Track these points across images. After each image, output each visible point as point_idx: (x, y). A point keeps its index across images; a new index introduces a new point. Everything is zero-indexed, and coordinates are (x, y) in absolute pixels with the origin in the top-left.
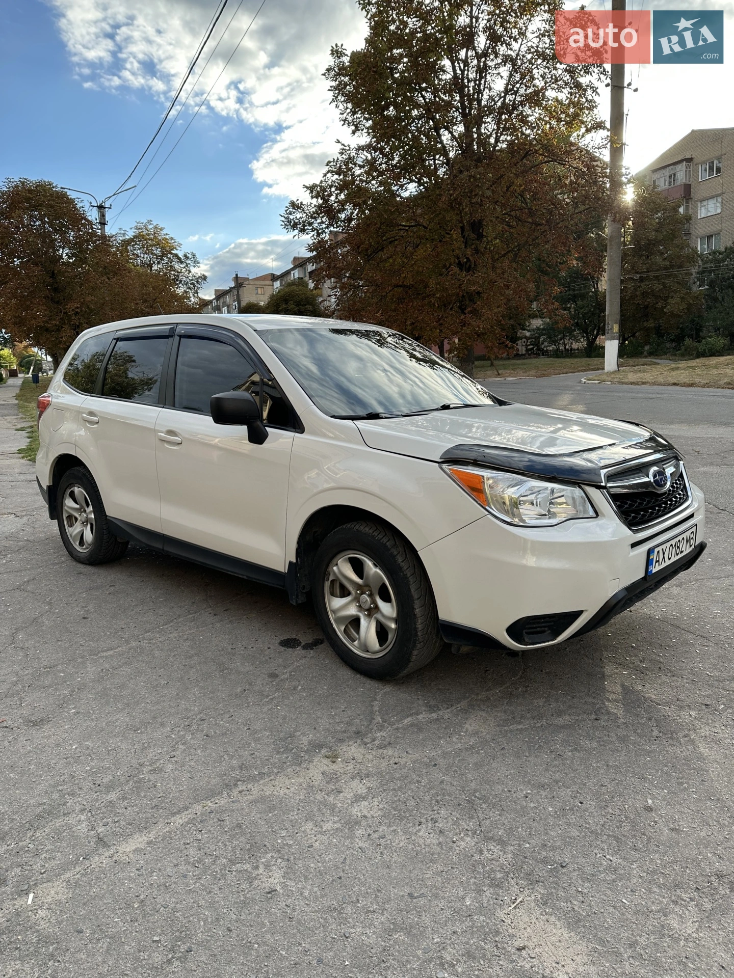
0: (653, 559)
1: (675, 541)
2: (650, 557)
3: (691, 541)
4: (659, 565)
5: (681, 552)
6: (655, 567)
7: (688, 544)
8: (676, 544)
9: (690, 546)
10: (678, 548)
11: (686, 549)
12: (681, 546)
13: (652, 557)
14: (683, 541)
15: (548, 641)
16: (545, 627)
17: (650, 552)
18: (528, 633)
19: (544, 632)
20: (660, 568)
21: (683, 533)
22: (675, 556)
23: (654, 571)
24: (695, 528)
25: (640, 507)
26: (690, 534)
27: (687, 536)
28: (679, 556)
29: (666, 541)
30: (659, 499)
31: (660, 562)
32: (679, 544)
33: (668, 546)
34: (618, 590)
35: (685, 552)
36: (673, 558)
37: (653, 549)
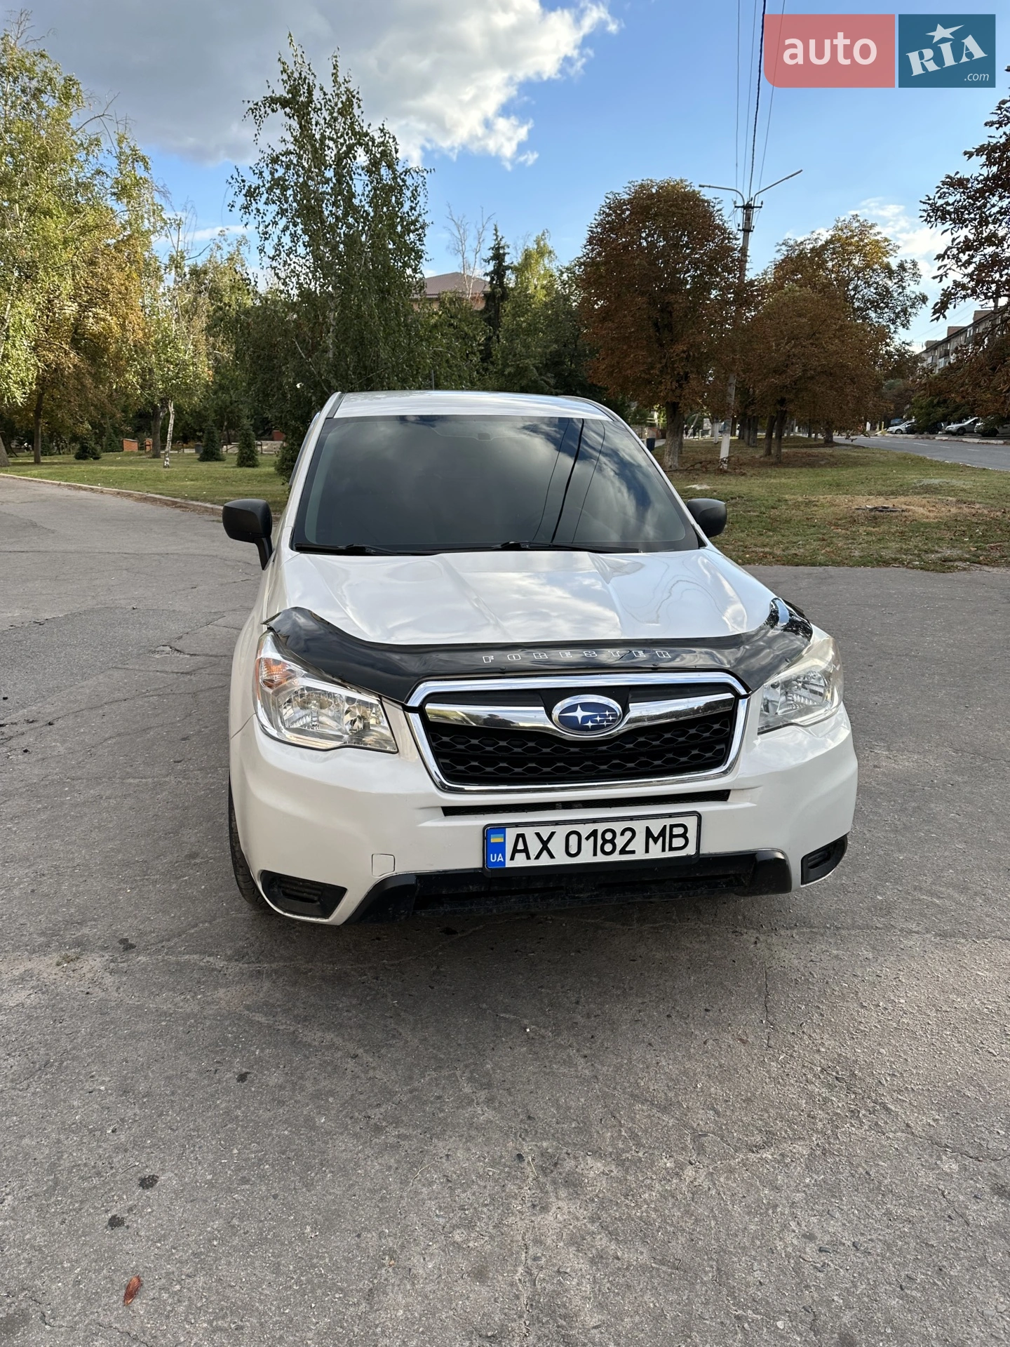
0: (503, 845)
1: (591, 827)
2: (495, 839)
3: (674, 840)
4: (528, 858)
5: (623, 851)
6: (512, 858)
7: (656, 842)
8: (594, 833)
9: (671, 849)
10: (605, 841)
11: (647, 851)
12: (620, 841)
13: (501, 840)
14: (629, 834)
15: (318, 917)
16: (314, 895)
17: (488, 831)
18: (286, 895)
19: (313, 901)
20: (533, 863)
21: (631, 818)
22: (595, 854)
23: (509, 864)
24: (695, 819)
25: (501, 754)
26: (665, 826)
27: (647, 828)
28: (616, 857)
29: (557, 823)
30: (572, 750)
31: (533, 854)
32: (609, 836)
33: (562, 831)
34: (394, 874)
35: (640, 855)
36: (586, 857)
37: (501, 829)
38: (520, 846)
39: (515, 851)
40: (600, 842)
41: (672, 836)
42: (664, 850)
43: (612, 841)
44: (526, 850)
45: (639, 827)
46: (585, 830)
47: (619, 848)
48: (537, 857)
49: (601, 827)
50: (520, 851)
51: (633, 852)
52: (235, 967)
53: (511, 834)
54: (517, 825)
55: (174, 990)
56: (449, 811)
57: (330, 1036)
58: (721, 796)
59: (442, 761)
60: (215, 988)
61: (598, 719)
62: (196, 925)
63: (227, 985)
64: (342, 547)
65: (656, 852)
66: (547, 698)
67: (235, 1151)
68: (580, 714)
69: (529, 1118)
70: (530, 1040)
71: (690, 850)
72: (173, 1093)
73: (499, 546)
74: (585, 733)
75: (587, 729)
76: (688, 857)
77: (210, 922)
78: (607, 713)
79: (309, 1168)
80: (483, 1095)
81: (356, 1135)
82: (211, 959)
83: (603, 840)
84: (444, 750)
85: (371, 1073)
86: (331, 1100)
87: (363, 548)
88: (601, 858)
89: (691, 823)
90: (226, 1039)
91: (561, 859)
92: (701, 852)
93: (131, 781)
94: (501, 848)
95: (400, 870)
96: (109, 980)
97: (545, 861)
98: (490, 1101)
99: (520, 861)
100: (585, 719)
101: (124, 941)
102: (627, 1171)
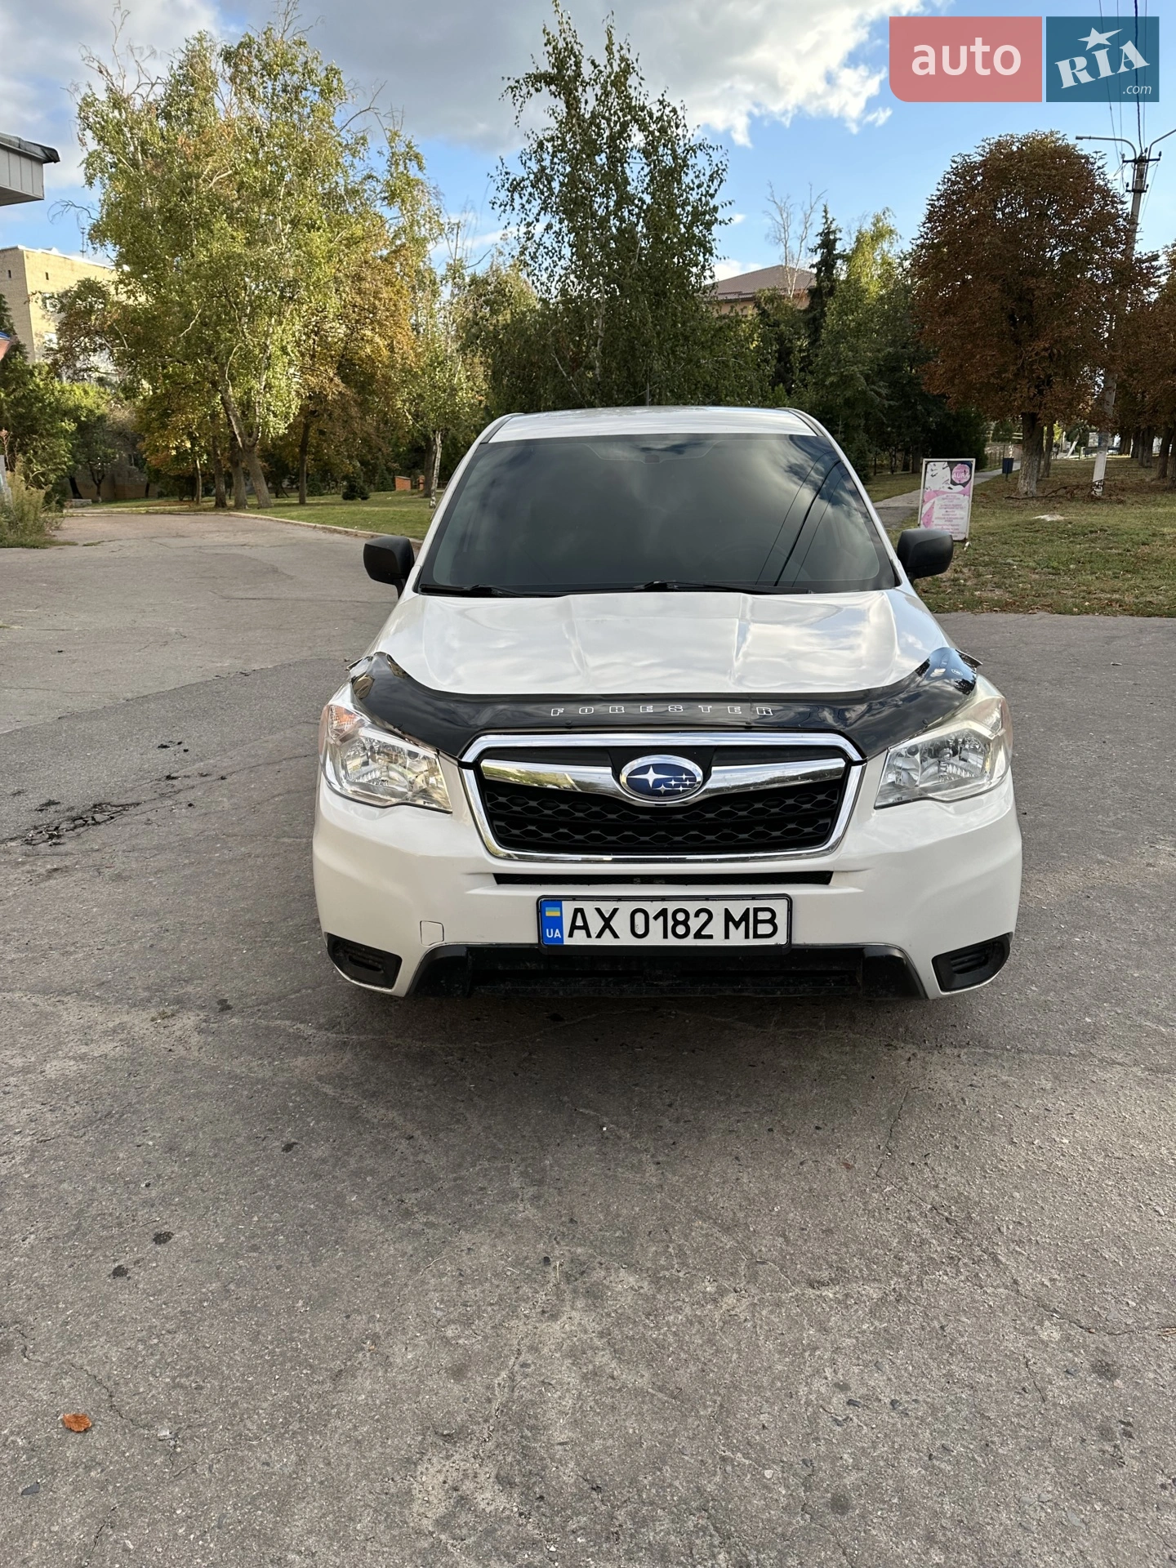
0: (560, 918)
1: (659, 906)
2: (551, 913)
3: (759, 925)
4: (589, 935)
5: (698, 935)
6: (571, 935)
7: (737, 927)
8: (664, 913)
9: (756, 936)
10: (677, 923)
11: (727, 936)
12: (695, 924)
13: (558, 914)
14: (704, 917)
15: (381, 986)
17: (542, 904)
18: (351, 961)
19: (377, 970)
20: (594, 942)
21: (707, 898)
22: (665, 936)
23: (567, 941)
24: (784, 903)
25: (561, 819)
26: (748, 909)
27: (727, 910)
28: (690, 941)
29: (619, 899)
30: (642, 817)
31: (594, 931)
32: (681, 917)
33: (626, 908)
34: (443, 943)
35: (718, 941)
36: (655, 939)
37: (556, 901)
38: (579, 922)
39: (573, 927)
40: (670, 923)
41: (757, 922)
42: (747, 936)
43: (685, 923)
44: (585, 927)
45: (717, 908)
46: (653, 908)
47: (693, 931)
48: (599, 936)
49: (671, 907)
50: (579, 928)
51: (711, 937)
52: (323, 1036)
53: (568, 908)
54: (574, 898)
55: (253, 1054)
56: (502, 879)
57: (393, 1114)
58: (822, 877)
59: (496, 823)
60: (295, 1056)
61: (673, 783)
62: (299, 991)
63: (307, 1054)
64: (467, 588)
65: (737, 938)
66: (616, 758)
67: (256, 1219)
68: (651, 777)
69: (572, 1220)
70: (603, 1139)
71: (780, 939)
72: (215, 1156)
73: (642, 587)
74: (656, 798)
75: (659, 794)
76: (778, 947)
77: (313, 989)
78: (684, 777)
79: (322, 1243)
80: (531, 1191)
81: (383, 1218)
82: (302, 1026)
83: (676, 922)
84: (498, 811)
85: (420, 1157)
86: (369, 1179)
87: (490, 589)
88: (672, 941)
89: (780, 907)
90: (286, 1107)
91: (626, 940)
92: (794, 942)
93: (286, 840)
94: (557, 923)
95: (450, 939)
96: (195, 1039)
97: (607, 940)
98: (536, 1198)
99: (580, 939)
100: (657, 782)
101: (223, 1002)
102: (659, 1290)
